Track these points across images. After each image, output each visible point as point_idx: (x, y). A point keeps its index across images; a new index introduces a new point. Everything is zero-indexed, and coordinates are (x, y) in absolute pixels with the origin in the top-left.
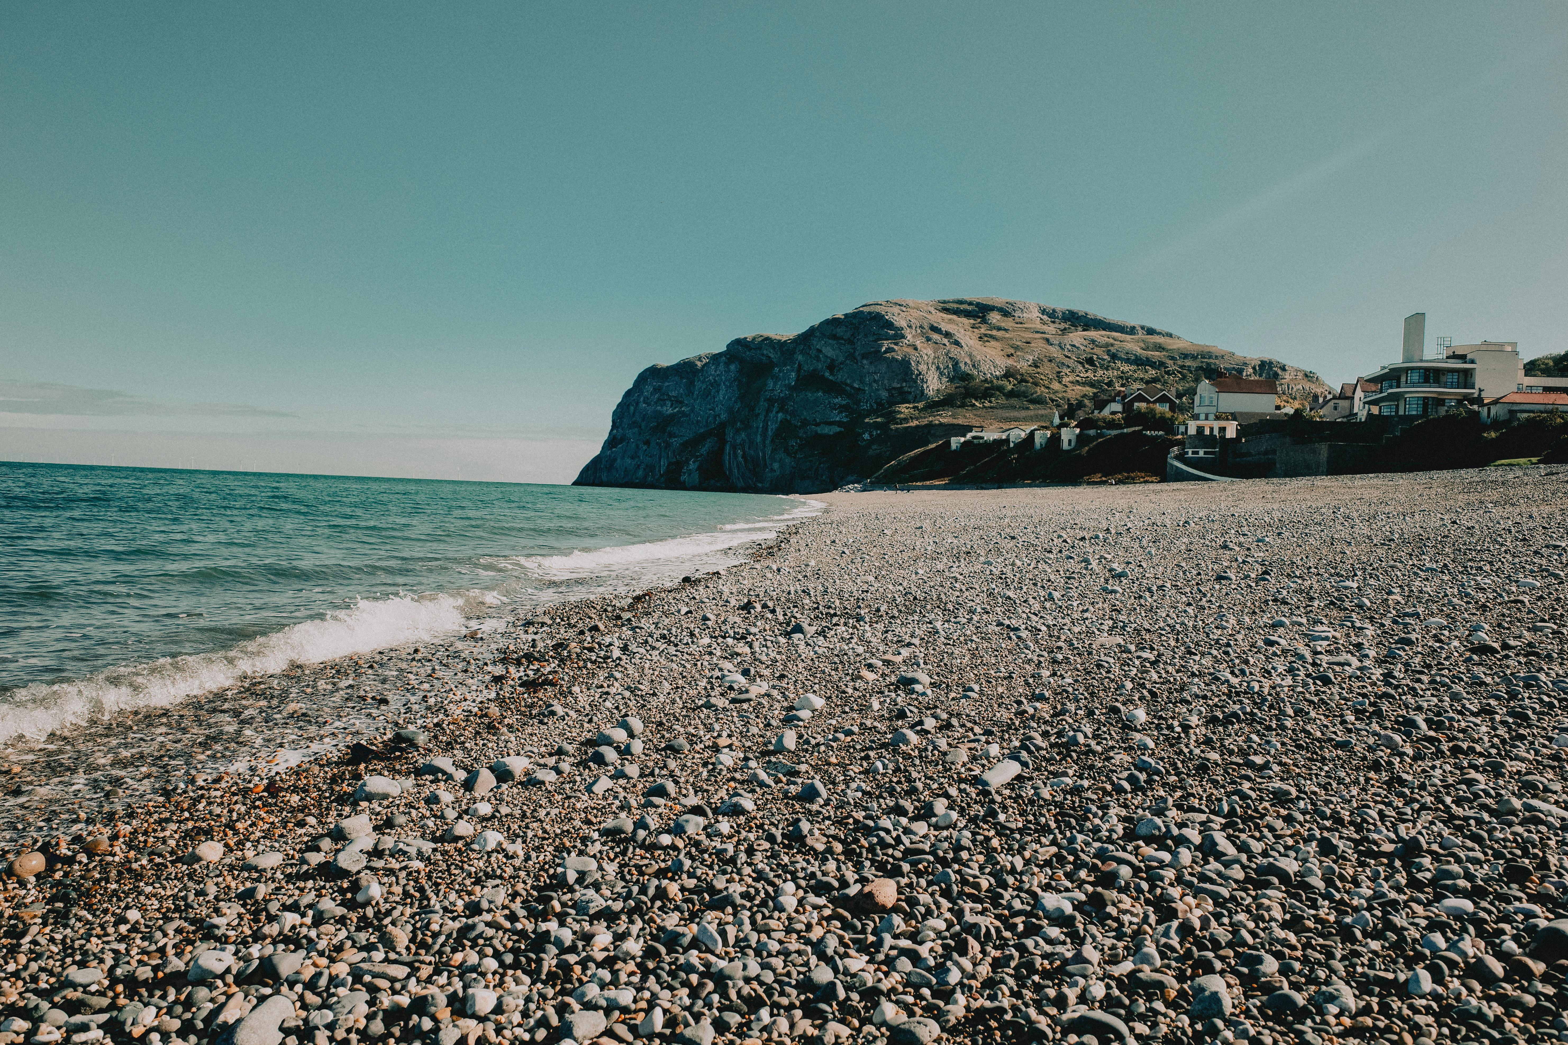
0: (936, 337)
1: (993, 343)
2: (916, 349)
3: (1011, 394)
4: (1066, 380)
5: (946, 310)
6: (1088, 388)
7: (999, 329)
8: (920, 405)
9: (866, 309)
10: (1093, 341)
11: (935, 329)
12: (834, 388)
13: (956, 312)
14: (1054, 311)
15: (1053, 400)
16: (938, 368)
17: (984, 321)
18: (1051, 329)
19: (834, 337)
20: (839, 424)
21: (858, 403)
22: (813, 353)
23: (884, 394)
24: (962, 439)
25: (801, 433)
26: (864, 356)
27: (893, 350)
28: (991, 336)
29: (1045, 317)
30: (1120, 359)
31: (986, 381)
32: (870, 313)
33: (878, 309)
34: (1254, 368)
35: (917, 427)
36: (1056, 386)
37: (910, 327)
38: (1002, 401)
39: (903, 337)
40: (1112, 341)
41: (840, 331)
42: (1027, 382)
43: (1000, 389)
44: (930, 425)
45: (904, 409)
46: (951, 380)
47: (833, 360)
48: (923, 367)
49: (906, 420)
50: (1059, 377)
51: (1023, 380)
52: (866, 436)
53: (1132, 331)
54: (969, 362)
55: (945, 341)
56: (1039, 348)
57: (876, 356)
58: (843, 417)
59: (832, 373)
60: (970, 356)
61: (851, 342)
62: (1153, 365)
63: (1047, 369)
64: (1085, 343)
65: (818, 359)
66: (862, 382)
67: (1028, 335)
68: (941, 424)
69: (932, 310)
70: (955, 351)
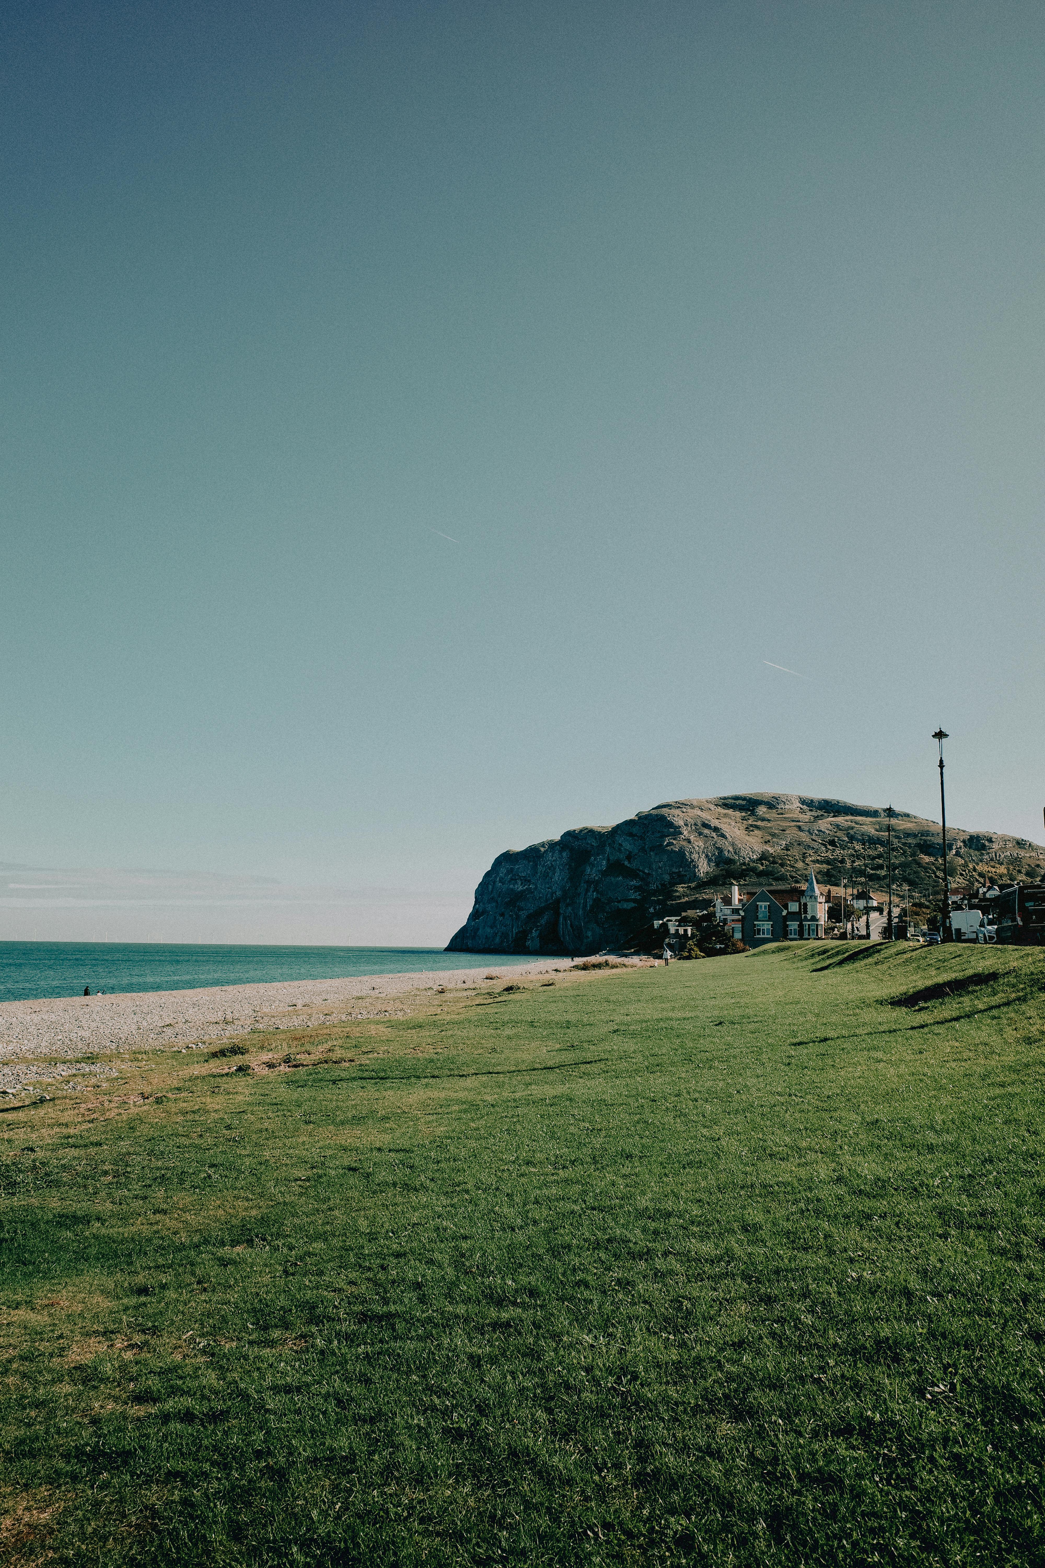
0: (706, 831)
1: (756, 832)
2: (689, 842)
3: (760, 874)
4: (808, 860)
5: (726, 806)
6: (825, 866)
7: (763, 820)
8: (693, 885)
9: (654, 812)
10: (838, 826)
11: (706, 825)
12: (632, 874)
13: (733, 807)
14: (812, 801)
15: (792, 877)
16: (707, 856)
17: (753, 813)
18: (807, 816)
19: (631, 835)
20: (634, 901)
21: (648, 884)
22: (617, 846)
23: (667, 877)
24: (661, 922)
25: (608, 909)
26: (652, 849)
27: (672, 844)
28: (757, 827)
29: (805, 807)
30: (858, 840)
31: (744, 864)
32: (657, 815)
33: (665, 811)
34: (964, 841)
35: (687, 902)
36: (800, 865)
37: (686, 825)
38: (754, 879)
39: (681, 833)
40: (853, 824)
41: (635, 830)
42: (776, 863)
43: (754, 870)
44: (696, 901)
45: (680, 889)
46: (717, 865)
47: (630, 852)
48: (695, 856)
49: (679, 897)
50: (804, 856)
51: (774, 862)
52: (652, 910)
53: (874, 814)
54: (731, 849)
55: (714, 835)
56: (792, 834)
57: (660, 849)
58: (635, 895)
59: (629, 862)
60: (733, 845)
61: (642, 838)
62: (882, 843)
63: (795, 852)
64: (830, 827)
65: (620, 850)
66: (650, 868)
67: (785, 824)
68: (704, 900)
69: (712, 807)
70: (721, 842)
